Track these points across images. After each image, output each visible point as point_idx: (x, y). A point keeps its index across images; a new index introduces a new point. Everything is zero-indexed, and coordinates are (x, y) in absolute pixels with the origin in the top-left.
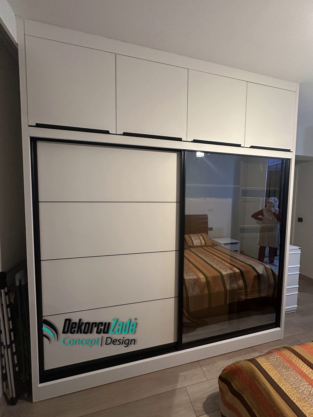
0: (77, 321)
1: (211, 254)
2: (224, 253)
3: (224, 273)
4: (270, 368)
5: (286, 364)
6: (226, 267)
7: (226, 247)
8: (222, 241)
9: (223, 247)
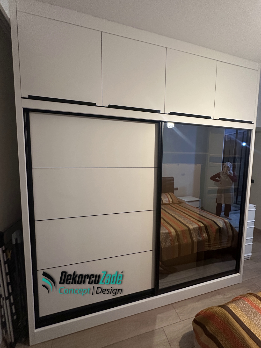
0: (72, 274)
1: (178, 211)
2: (189, 209)
3: (191, 227)
4: (241, 314)
5: (254, 310)
6: (192, 222)
7: (189, 204)
8: (186, 199)
9: (187, 204)
